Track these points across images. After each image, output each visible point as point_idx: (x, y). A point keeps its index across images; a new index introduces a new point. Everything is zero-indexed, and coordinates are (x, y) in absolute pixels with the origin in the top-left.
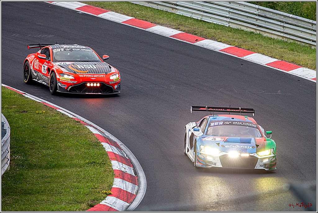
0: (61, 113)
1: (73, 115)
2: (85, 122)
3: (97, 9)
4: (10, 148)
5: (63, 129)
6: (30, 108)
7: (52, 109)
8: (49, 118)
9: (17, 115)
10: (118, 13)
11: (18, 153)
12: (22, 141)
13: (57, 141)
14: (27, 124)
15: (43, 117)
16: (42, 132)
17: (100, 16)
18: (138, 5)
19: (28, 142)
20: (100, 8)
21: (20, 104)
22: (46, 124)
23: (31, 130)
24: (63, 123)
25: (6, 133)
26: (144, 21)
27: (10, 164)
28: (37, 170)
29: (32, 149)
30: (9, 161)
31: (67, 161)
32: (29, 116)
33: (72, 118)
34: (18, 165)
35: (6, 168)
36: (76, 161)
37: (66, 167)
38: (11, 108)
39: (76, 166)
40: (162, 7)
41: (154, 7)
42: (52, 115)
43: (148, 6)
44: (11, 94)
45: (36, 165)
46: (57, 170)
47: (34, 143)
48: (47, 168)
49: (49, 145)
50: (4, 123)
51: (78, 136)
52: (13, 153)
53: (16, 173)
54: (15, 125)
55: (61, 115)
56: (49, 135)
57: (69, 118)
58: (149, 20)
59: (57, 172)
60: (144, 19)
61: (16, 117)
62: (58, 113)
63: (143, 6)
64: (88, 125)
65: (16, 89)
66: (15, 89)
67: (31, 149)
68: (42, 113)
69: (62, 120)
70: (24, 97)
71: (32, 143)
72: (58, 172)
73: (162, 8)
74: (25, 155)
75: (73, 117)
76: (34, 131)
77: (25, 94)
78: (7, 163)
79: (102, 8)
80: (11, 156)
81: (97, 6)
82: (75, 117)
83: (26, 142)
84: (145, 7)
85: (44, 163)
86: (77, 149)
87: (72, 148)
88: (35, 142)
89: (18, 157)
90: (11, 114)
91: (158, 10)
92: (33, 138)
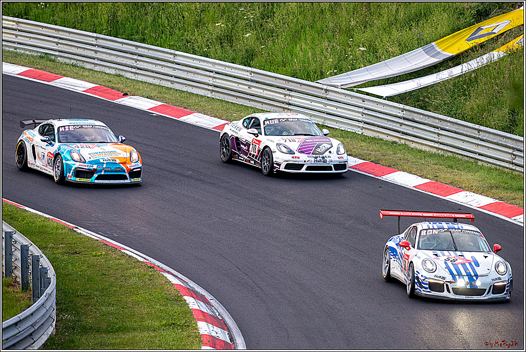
0: (127, 255)
1: (144, 258)
2: (161, 268)
3: (179, 110)
4: (56, 304)
5: (130, 277)
6: (84, 247)
7: (115, 249)
8: (111, 262)
9: (66, 257)
10: (207, 115)
11: (67, 310)
12: (73, 294)
13: (123, 295)
14: (80, 270)
15: (102, 260)
16: (100, 282)
17: (182, 119)
18: (235, 103)
19: (81, 295)
20: (182, 108)
21: (70, 242)
22: (106, 270)
23: (85, 278)
24: (131, 269)
25: (50, 283)
27: (56, 326)
28: (94, 334)
29: (87, 305)
30: (55, 322)
31: (136, 322)
32: (82, 259)
33: (142, 262)
34: (67, 328)
35: (51, 332)
36: (148, 323)
37: (134, 330)
38: (58, 249)
39: (148, 329)
40: (268, 107)
42: (115, 257)
43: (249, 105)
44: (57, 229)
45: (92, 327)
46: (121, 335)
47: (89, 296)
48: (107, 332)
49: (110, 300)
50: (48, 268)
51: (150, 287)
52: (60, 311)
53: (64, 339)
54: (63, 272)
55: (128, 258)
56: (111, 285)
57: (138, 261)
59: (122, 338)
61: (64, 260)
62: (124, 255)
63: (242, 105)
64: (165, 271)
66: (63, 221)
67: (85, 305)
68: (101, 255)
69: (129, 264)
70: (75, 233)
71: (87, 297)
72: (123, 337)
73: (269, 109)
74: (78, 314)
75: (145, 261)
76: (90, 280)
77: (77, 228)
78: (51, 325)
79: (185, 108)
80: (58, 315)
81: (178, 106)
82: (147, 260)
83: (78, 296)
84: (245, 106)
85: (104, 326)
86: (149, 306)
87: (143, 304)
88: (91, 296)
89: (67, 316)
90: (57, 256)
92: (87, 290)
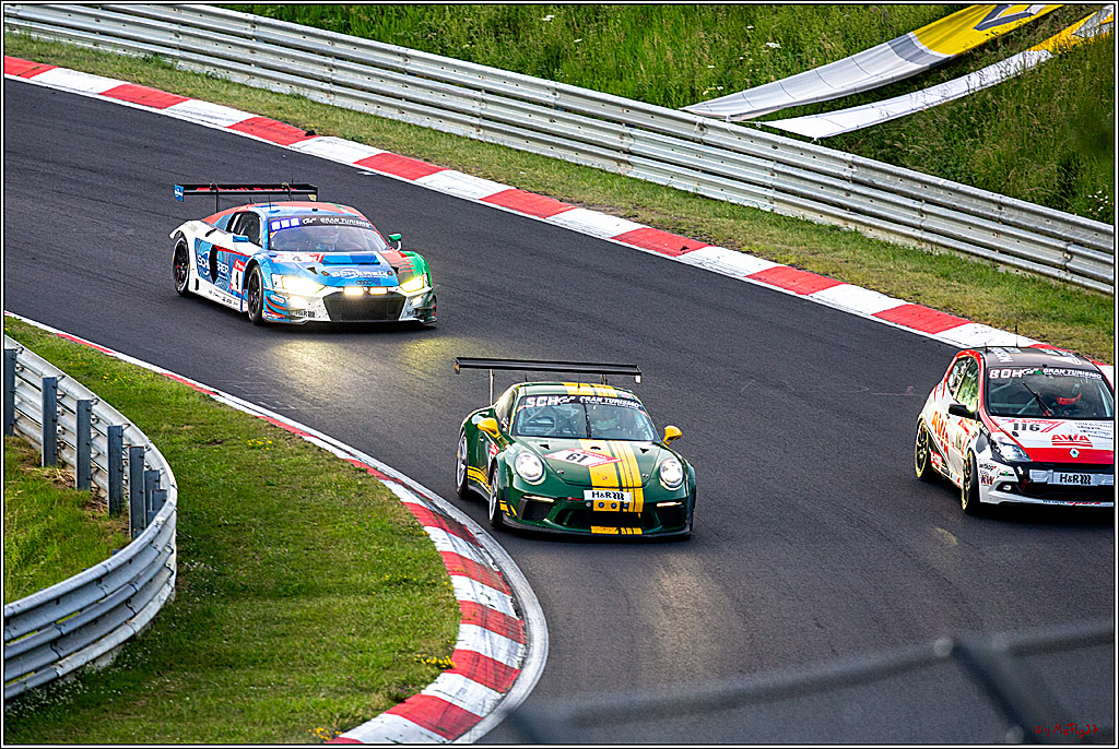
0: (315, 446)
1: (348, 453)
2: (381, 472)
3: (415, 165)
4: (177, 540)
5: (320, 489)
6: (231, 431)
7: (291, 435)
8: (284, 460)
9: (195, 450)
10: (469, 173)
11: (199, 553)
12: (209, 521)
13: (306, 524)
14: (223, 475)
15: (266, 456)
16: (262, 499)
17: (420, 182)
18: (524, 152)
19: (226, 524)
20: (422, 161)
21: (203, 421)
22: (273, 476)
23: (233, 491)
24: (322, 473)
25: (165, 501)
26: (539, 197)
27: (176, 583)
28: (251, 601)
29: (238, 543)
30: (174, 577)
31: (331, 576)
32: (227, 454)
33: (344, 460)
34: (199, 588)
35: (167, 595)
36: (355, 578)
37: (329, 592)
38: (179, 433)
39: (355, 590)
40: (589, 158)
41: (567, 159)
42: (291, 451)
43: (551, 155)
44: (178, 395)
45: (246, 587)
46: (303, 601)
47: (240, 527)
48: (276, 595)
49: (282, 534)
50: (161, 472)
51: (360, 508)
52: (183, 556)
53: (193, 609)
54: (190, 479)
55: (315, 451)
56: (283, 506)
57: (337, 459)
58: (553, 193)
59: (305, 608)
60: (541, 189)
61: (191, 456)
62: (308, 446)
63: (537, 154)
64: (388, 478)
65: (193, 382)
66: (189, 381)
67: (233, 543)
68: (264, 446)
69: (318, 464)
70: (213, 404)
71: (236, 528)
72: (308, 606)
73: (589, 162)
74: (219, 561)
75: (349, 457)
76: (242, 494)
77: (218, 394)
78: (168, 582)
79: (427, 160)
80: (179, 563)
81: (414, 156)
82: (353, 456)
83: (220, 526)
84: (544, 156)
85: (270, 583)
86: (359, 545)
87: (346, 542)
88: (244, 525)
89: (198, 565)
90: (179, 447)
91: (577, 165)
92: (238, 515)
